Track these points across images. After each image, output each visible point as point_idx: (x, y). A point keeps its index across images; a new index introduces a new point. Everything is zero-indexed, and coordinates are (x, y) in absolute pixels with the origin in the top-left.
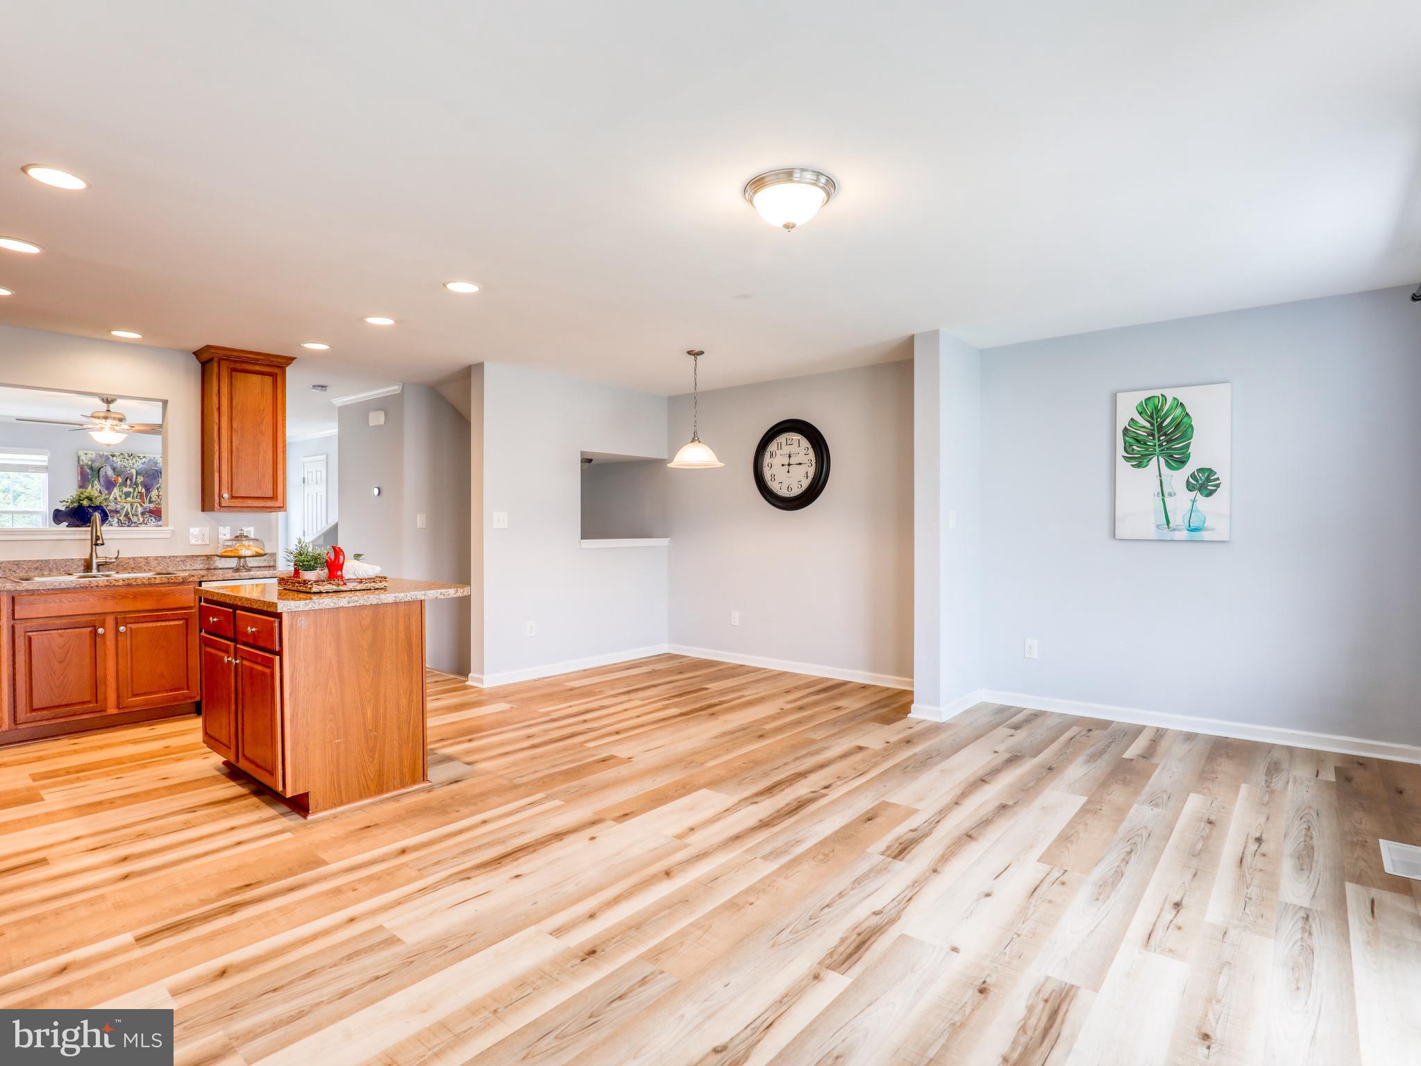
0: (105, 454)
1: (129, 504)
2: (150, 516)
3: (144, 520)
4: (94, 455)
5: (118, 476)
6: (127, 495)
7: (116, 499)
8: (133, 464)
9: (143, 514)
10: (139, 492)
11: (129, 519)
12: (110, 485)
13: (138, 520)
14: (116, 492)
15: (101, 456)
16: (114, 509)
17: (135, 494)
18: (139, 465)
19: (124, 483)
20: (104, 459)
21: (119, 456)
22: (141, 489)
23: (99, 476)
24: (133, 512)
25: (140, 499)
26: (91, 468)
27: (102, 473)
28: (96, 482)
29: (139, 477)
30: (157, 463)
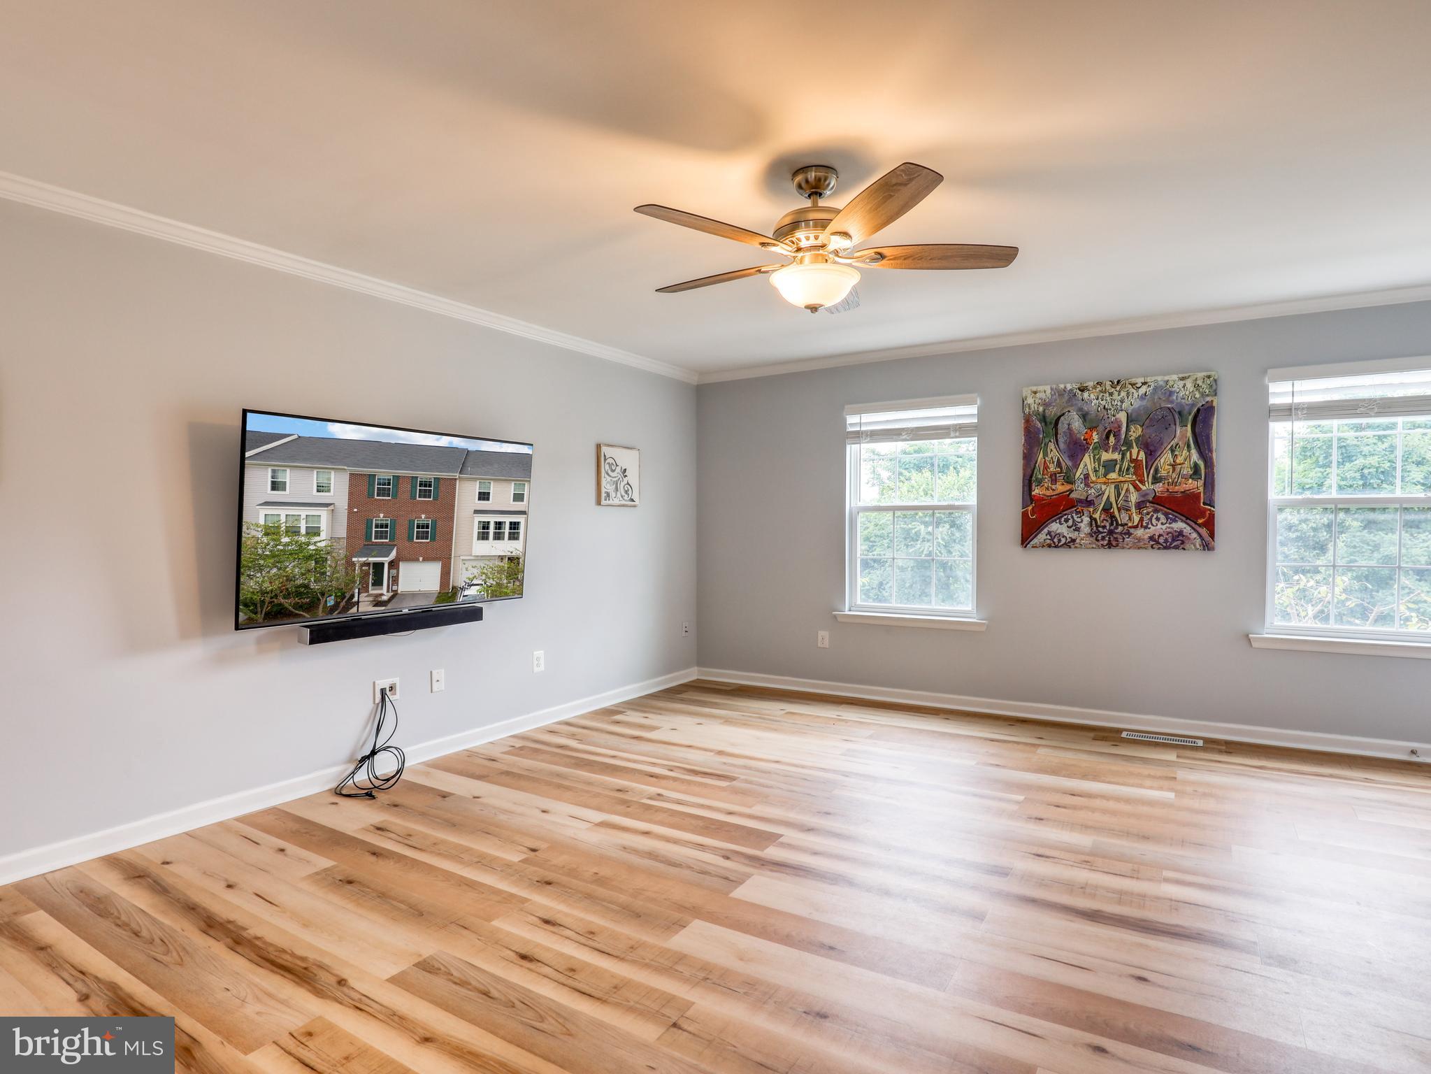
0: (1069, 387)
1: (1113, 486)
2: (1156, 511)
3: (1141, 520)
4: (1049, 392)
5: (1091, 429)
6: (1109, 466)
7: (1087, 476)
8: (1122, 401)
9: (1140, 506)
10: (1132, 461)
11: (1113, 517)
12: (1077, 449)
13: (1130, 519)
14: (1087, 461)
15: (1061, 393)
16: (1083, 497)
17: (1126, 464)
18: (1133, 401)
19: (1104, 445)
20: (1066, 396)
21: (1095, 387)
22: (1137, 453)
23: (1056, 434)
24: (1121, 502)
25: (1135, 473)
26: (1043, 419)
27: (1062, 427)
28: (1052, 446)
29: (1133, 428)
30: (1171, 393)
